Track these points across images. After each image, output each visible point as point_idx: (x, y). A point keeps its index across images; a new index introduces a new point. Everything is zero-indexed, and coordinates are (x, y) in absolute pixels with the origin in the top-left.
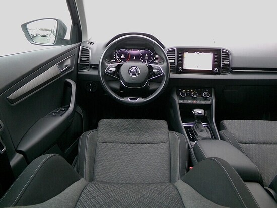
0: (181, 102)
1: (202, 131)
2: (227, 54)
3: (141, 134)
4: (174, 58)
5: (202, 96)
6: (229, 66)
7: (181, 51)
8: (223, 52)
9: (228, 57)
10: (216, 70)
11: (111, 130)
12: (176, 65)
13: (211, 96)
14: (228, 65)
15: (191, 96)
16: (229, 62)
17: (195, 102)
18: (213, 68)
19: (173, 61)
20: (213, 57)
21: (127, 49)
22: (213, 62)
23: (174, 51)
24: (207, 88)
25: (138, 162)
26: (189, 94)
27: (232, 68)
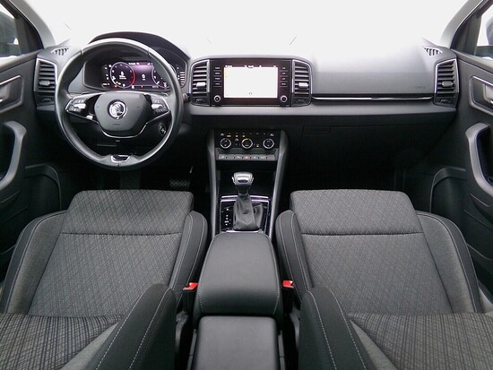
0: (222, 157)
1: (246, 213)
2: (304, 67)
3: (138, 218)
4: (205, 77)
5: (261, 146)
6: (308, 91)
7: (219, 64)
8: (297, 64)
9: (307, 74)
10: (284, 99)
11: (90, 210)
12: (208, 91)
13: (277, 146)
14: (306, 88)
15: (241, 147)
16: (308, 83)
17: (247, 158)
18: (279, 95)
19: (203, 84)
20: (280, 74)
21: (127, 62)
22: (279, 84)
23: (205, 64)
24: (272, 131)
25: (117, 268)
26: (237, 142)
27: (313, 95)
